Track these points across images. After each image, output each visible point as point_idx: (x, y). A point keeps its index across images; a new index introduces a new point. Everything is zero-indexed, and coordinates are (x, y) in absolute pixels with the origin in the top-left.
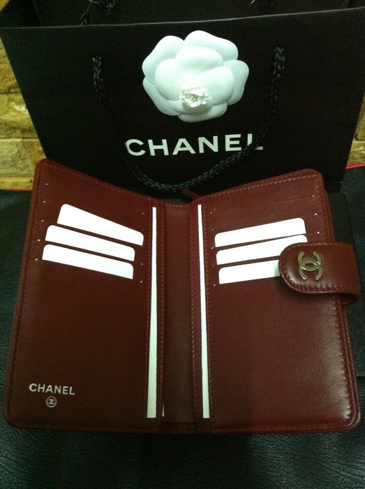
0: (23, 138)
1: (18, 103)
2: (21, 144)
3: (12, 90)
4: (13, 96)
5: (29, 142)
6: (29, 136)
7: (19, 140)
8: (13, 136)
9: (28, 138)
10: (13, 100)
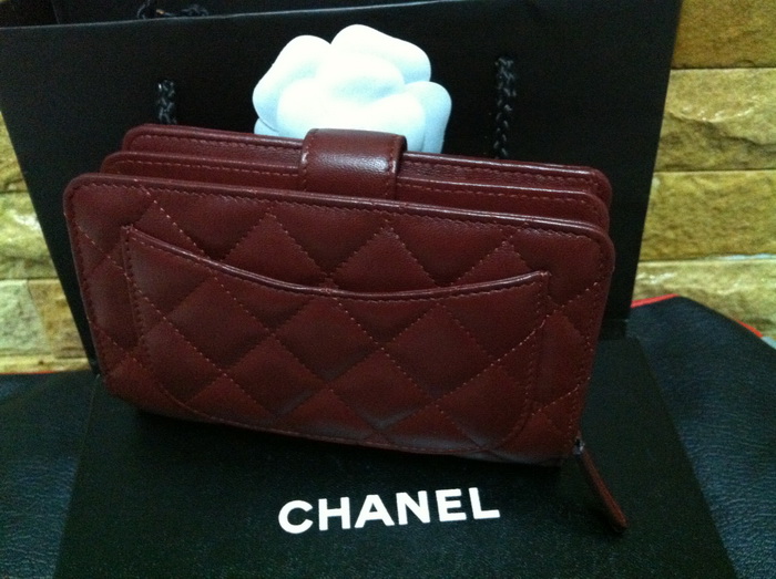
0: (29, 279)
1: (22, 211)
2: (24, 291)
3: (12, 187)
4: (13, 198)
5: (38, 287)
6: (41, 274)
7: (21, 283)
8: (10, 275)
9: (39, 278)
10: (12, 205)
